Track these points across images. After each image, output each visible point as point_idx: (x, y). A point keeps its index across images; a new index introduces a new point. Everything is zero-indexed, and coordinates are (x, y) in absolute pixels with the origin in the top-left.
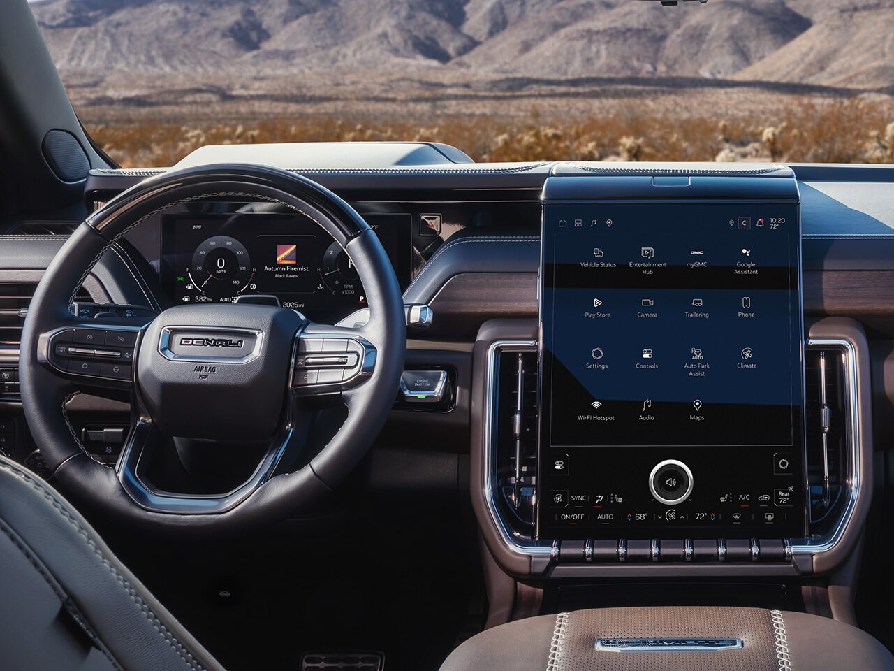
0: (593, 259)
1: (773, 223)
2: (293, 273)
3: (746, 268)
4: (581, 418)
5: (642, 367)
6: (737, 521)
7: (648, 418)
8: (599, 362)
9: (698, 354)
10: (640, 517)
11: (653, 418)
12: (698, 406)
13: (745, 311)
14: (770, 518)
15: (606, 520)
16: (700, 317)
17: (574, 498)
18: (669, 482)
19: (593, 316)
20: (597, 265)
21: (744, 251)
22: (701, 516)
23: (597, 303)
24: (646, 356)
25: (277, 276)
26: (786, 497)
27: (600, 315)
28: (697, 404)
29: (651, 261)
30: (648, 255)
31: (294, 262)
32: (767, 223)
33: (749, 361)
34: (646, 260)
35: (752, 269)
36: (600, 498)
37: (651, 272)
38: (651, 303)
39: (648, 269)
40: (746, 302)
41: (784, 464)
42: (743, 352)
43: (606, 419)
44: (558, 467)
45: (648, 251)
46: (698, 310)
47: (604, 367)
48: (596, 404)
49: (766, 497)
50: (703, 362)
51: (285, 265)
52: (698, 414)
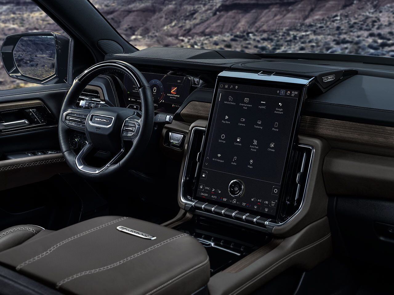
0: (228, 101)
1: (293, 94)
2: (175, 97)
3: (279, 111)
4: (213, 159)
5: (236, 144)
6: (255, 209)
7: (234, 164)
8: (223, 140)
9: (255, 142)
10: (225, 200)
11: (236, 164)
12: (251, 162)
13: (276, 128)
14: (266, 210)
15: (214, 198)
16: (259, 128)
17: (206, 188)
18: (236, 189)
19: (224, 122)
20: (229, 103)
21: (280, 104)
22: (244, 204)
23: (227, 117)
24: (238, 140)
25: (170, 97)
26: (274, 204)
27: (227, 122)
28: (251, 161)
29: (247, 104)
30: (247, 101)
31: (175, 93)
32: (291, 93)
33: (272, 148)
34: (245, 103)
35: (281, 111)
36: (214, 190)
37: (246, 108)
38: (244, 120)
39: (245, 107)
40: (276, 124)
41: (276, 191)
42: (271, 144)
43: (221, 161)
44: (203, 176)
45: (247, 99)
46: (259, 125)
47: (224, 142)
48: (219, 155)
49: (267, 202)
50: (256, 146)
51: (173, 94)
52: (251, 165)
